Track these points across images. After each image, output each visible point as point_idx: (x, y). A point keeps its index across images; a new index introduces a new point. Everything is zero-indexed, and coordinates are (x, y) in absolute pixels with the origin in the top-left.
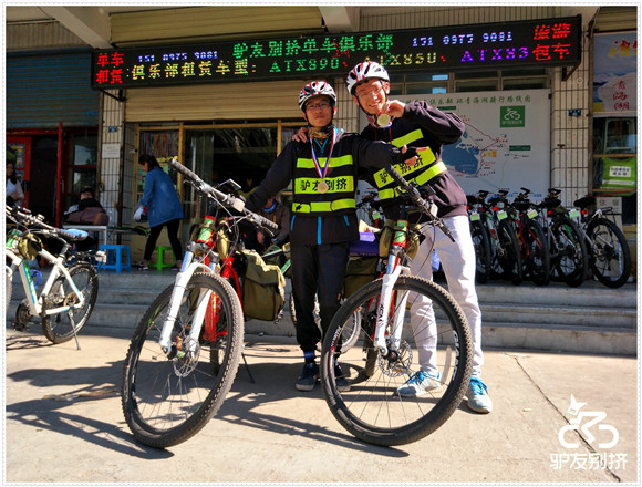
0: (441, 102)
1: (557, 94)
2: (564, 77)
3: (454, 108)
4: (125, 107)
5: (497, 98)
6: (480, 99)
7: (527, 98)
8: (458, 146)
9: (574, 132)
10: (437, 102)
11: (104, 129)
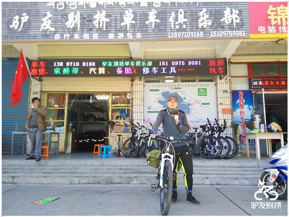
1: (218, 84)
2: (221, 78)
3: (180, 88)
4: (42, 84)
5: (196, 85)
6: (190, 85)
7: (207, 85)
8: (182, 103)
9: (225, 99)
10: (174, 85)
11: (31, 93)
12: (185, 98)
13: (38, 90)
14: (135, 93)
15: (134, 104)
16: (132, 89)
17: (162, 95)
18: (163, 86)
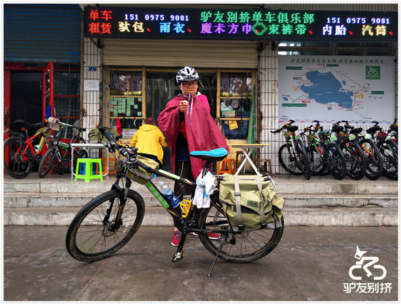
0: (329, 61)
3: (337, 65)
4: (103, 53)
5: (364, 61)
6: (353, 61)
8: (340, 90)
10: (326, 60)
11: (85, 68)
12: (344, 83)
13: (97, 63)
14: (264, 72)
15: (263, 90)
16: (259, 64)
17: (307, 77)
18: (308, 60)
